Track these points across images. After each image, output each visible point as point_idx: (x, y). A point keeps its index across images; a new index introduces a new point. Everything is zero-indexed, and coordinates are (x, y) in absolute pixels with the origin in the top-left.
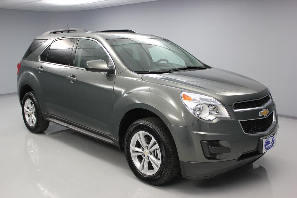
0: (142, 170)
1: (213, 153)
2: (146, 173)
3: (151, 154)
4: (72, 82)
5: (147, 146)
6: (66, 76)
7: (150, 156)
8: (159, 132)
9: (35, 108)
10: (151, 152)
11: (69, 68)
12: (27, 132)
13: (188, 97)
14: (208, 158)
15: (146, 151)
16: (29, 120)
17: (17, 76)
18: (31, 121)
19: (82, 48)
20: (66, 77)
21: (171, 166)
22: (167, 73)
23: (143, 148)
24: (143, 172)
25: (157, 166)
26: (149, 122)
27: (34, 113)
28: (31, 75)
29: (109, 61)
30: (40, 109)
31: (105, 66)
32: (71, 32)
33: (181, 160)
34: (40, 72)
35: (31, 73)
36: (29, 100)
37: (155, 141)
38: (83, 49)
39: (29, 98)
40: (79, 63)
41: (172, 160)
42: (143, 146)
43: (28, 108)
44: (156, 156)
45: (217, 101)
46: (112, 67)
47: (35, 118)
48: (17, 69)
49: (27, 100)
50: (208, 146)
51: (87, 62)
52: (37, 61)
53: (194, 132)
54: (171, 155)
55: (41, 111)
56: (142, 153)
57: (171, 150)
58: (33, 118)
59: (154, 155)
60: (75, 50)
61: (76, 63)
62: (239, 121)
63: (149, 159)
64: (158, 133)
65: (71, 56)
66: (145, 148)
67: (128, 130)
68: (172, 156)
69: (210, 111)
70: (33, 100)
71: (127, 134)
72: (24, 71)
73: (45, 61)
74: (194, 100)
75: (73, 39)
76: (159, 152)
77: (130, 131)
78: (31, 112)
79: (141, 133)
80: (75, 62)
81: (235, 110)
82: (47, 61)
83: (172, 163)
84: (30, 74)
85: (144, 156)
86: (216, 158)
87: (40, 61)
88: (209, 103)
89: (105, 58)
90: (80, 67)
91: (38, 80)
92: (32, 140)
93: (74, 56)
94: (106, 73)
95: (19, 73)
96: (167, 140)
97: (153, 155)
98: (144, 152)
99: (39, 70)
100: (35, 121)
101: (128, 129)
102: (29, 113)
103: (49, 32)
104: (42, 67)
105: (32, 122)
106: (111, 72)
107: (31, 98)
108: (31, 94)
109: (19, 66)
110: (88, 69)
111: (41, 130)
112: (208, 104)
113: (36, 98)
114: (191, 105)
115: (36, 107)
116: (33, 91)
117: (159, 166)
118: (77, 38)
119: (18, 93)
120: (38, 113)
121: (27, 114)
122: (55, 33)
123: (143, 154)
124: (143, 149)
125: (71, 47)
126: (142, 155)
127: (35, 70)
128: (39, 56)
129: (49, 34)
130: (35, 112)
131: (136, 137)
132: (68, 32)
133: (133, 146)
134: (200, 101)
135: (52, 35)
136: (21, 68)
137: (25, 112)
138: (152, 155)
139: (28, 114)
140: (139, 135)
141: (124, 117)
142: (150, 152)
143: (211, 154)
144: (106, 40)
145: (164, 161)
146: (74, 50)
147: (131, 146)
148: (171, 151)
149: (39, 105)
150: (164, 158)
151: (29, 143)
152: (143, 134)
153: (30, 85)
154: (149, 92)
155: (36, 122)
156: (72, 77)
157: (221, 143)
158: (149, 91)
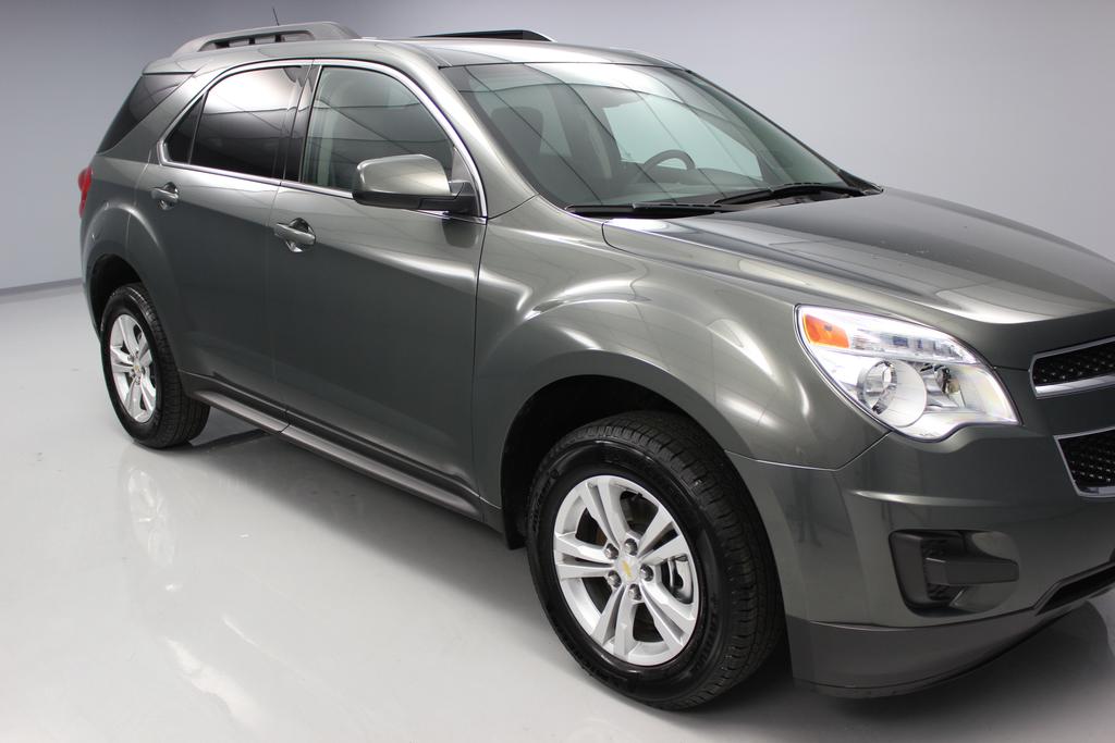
0: (605, 642)
1: (940, 586)
2: (626, 652)
3: (649, 575)
4: (299, 250)
5: (630, 541)
6: (271, 225)
7: (645, 583)
8: (691, 485)
9: (149, 351)
10: (653, 568)
11: (282, 189)
12: (123, 442)
13: (828, 328)
14: (918, 609)
15: (624, 562)
16: (131, 394)
17: (78, 221)
18: (136, 400)
19: (335, 108)
20: (270, 230)
21: (744, 637)
22: (712, 212)
23: (610, 546)
24: (610, 647)
25: (679, 632)
26: (645, 439)
27: (148, 370)
28: (132, 216)
29: (455, 160)
30: (170, 354)
31: (436, 183)
32: (286, 37)
33: (794, 615)
34: (165, 207)
35: (132, 211)
36: (127, 317)
37: (670, 524)
38: (341, 110)
39: (125, 310)
40: (324, 167)
41: (750, 610)
42: (614, 539)
43: (124, 349)
44: (672, 584)
45: (958, 349)
46: (468, 187)
47: (153, 392)
48: (79, 194)
49: (119, 319)
50: (924, 556)
51: (359, 167)
52: (156, 160)
53: (860, 493)
54: (746, 588)
55: (174, 363)
56: (610, 569)
57: (746, 569)
58: (145, 389)
59: (665, 582)
60: (305, 113)
61: (311, 168)
62: (1057, 438)
63: (638, 596)
64: (685, 492)
65: (290, 138)
66: (624, 551)
67: (545, 468)
68: (751, 595)
69: (929, 392)
70: (141, 319)
71: (542, 483)
72: (105, 202)
73: (185, 161)
74: (860, 344)
75: (299, 67)
76: (687, 571)
77: (555, 470)
78: (138, 364)
79: (604, 482)
80: (307, 162)
81: (1040, 389)
82: (193, 163)
83: (751, 623)
84: (128, 213)
85: (619, 581)
86: (951, 605)
87: (165, 160)
88: (923, 357)
89: (439, 150)
90: (329, 185)
91: (158, 238)
92: (143, 474)
93: (301, 138)
94: (441, 213)
95: (89, 206)
96: (730, 523)
97: (660, 580)
98: (616, 565)
99: (161, 198)
100: (154, 403)
101: (545, 461)
102: (128, 369)
103: (199, 43)
104: (171, 187)
105: (143, 406)
106: (466, 210)
107: (135, 311)
108: (136, 295)
109: (86, 181)
110: (362, 197)
111: (177, 436)
112: (919, 364)
113: (154, 312)
114: (844, 369)
115: (153, 345)
116: (140, 281)
117: (689, 630)
118: (316, 62)
119: (84, 280)
120: (161, 372)
121: (121, 373)
122: (223, 44)
123: (612, 573)
124: (615, 553)
125: (289, 102)
126: (606, 576)
127: (145, 199)
128: (162, 142)
129: (201, 50)
130: (151, 366)
131: (579, 498)
132: (278, 37)
133: (568, 537)
134: (883, 350)
135: (214, 55)
136: (94, 189)
137: (113, 364)
138: (655, 577)
139: (127, 374)
140: (595, 489)
141: (524, 408)
142: (645, 567)
143: (930, 588)
144: (440, 68)
145: (713, 615)
146: (301, 116)
147: (557, 535)
148: (745, 571)
149: (165, 339)
150: (714, 600)
151: (132, 487)
152: (613, 487)
153: (128, 260)
154: (635, 299)
155: (157, 408)
156: (294, 227)
157: (980, 541)
158: (634, 295)
